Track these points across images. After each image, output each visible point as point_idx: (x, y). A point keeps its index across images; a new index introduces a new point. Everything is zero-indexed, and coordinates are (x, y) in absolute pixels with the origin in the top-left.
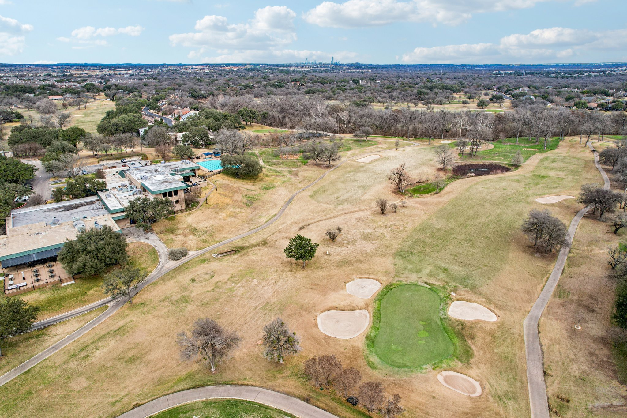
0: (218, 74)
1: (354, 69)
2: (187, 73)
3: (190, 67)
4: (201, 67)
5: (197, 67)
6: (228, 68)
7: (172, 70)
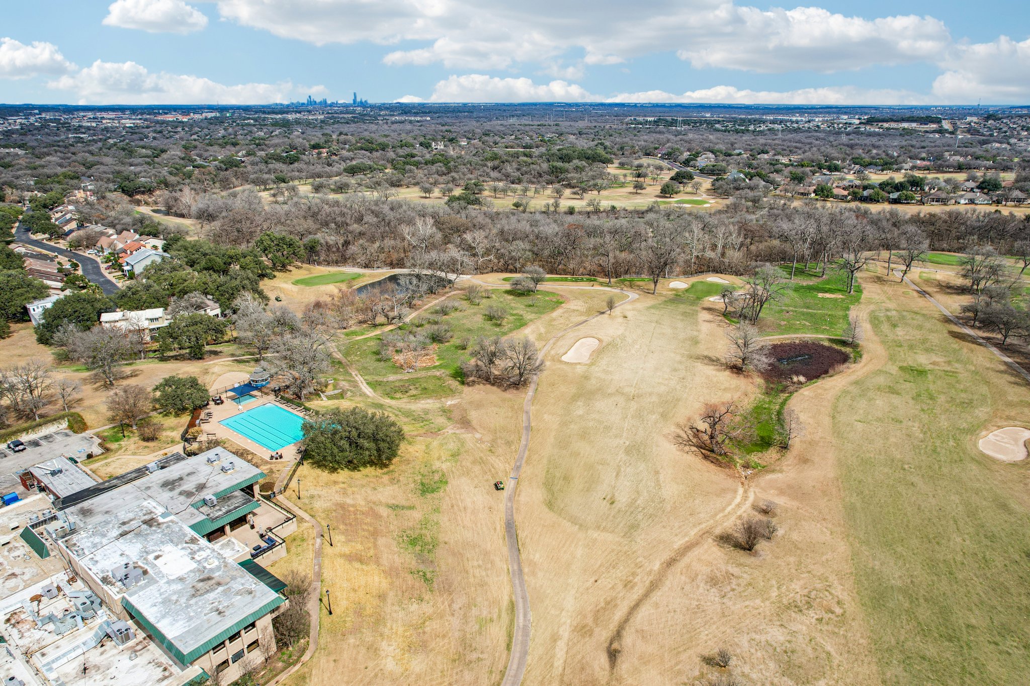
0: (155, 131)
1: (399, 115)
2: (88, 128)
3: (90, 115)
4: (112, 115)
5: (105, 115)
6: (170, 118)
7: (51, 121)
